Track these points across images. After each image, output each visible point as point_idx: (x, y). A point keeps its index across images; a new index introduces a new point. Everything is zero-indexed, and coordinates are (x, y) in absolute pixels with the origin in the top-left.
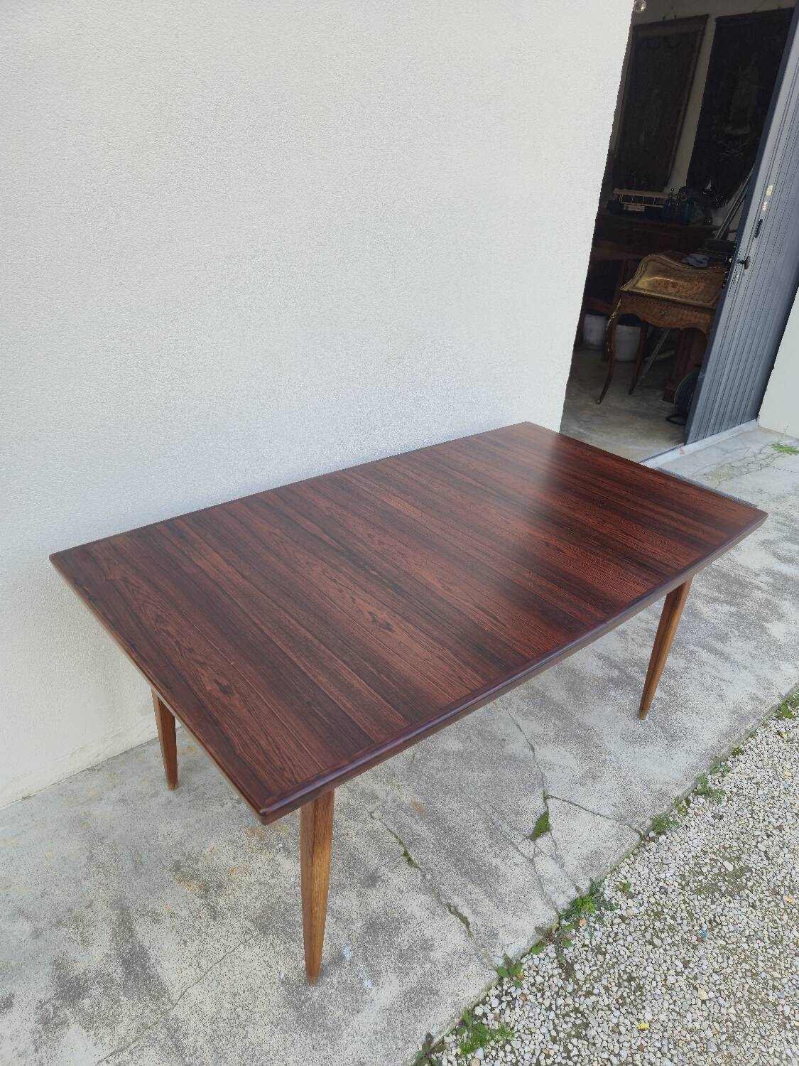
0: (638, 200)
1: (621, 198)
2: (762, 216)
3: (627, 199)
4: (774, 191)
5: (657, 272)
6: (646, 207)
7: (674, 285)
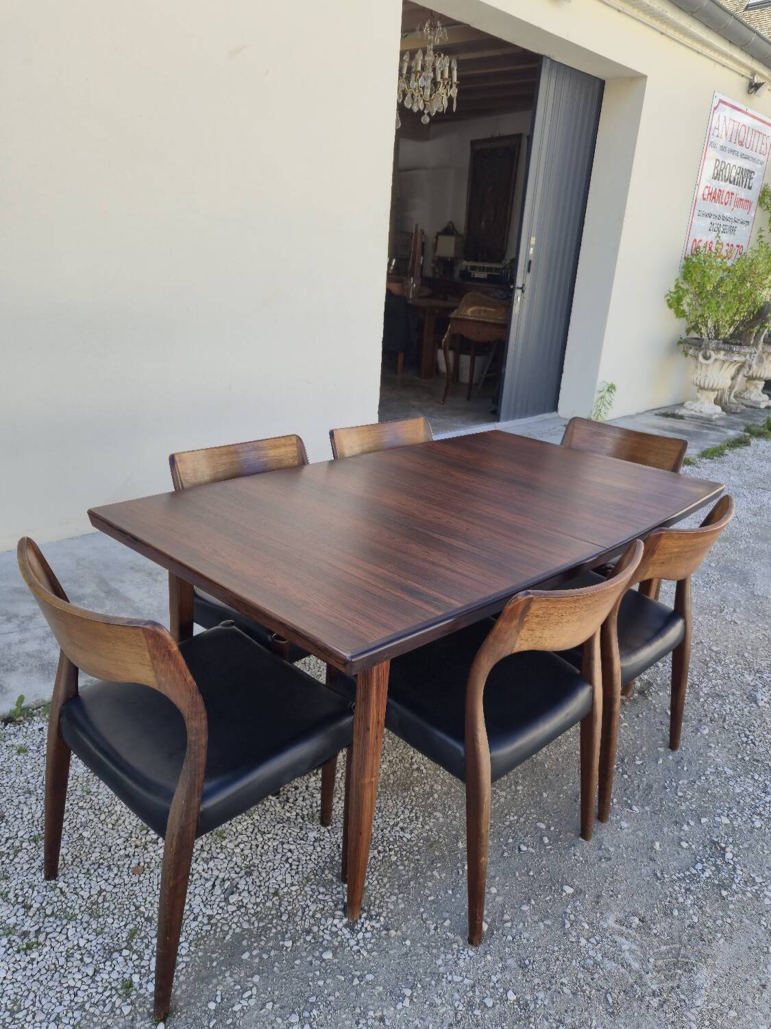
0: (483, 269)
1: (469, 268)
2: (531, 258)
3: (474, 268)
4: (537, 242)
5: (473, 304)
6: (488, 275)
7: (485, 311)
